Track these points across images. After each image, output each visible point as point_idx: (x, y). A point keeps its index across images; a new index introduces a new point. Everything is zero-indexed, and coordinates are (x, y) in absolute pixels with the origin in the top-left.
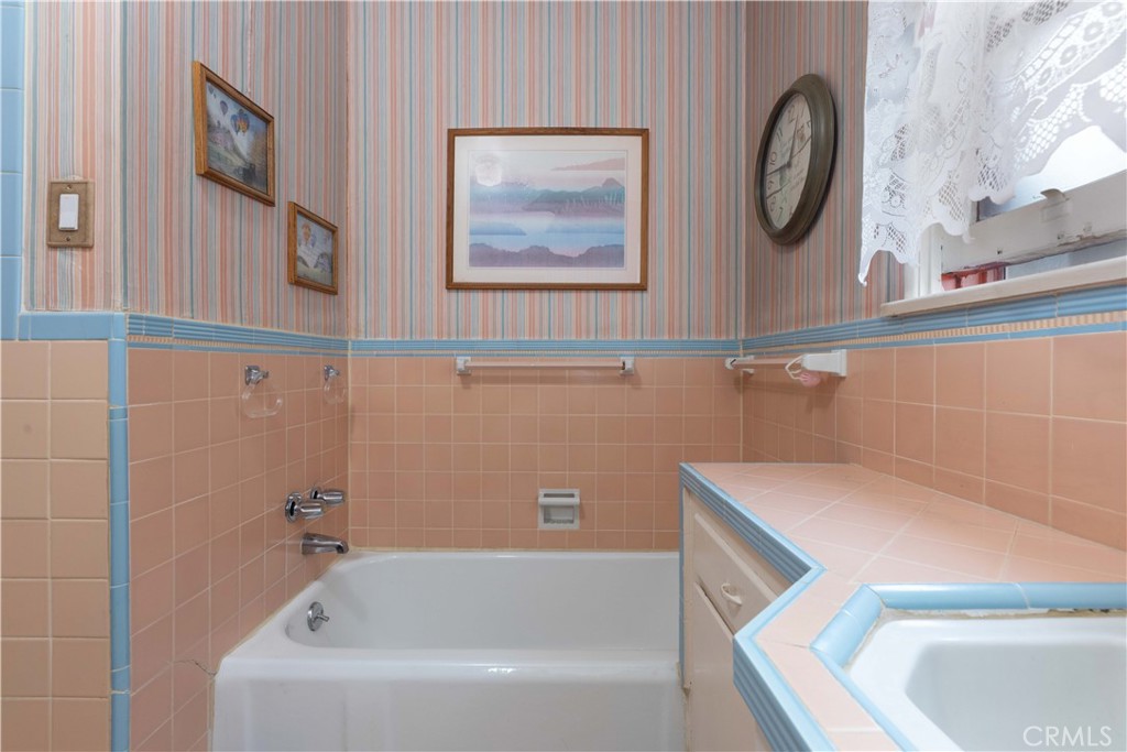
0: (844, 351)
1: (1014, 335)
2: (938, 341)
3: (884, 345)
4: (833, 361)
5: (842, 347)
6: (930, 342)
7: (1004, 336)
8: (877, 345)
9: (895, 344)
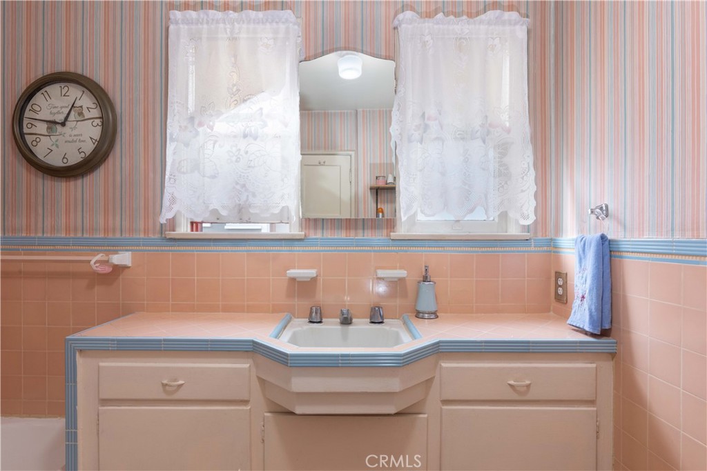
0: (130, 252)
1: (232, 251)
2: (197, 251)
3: (162, 251)
4: (122, 258)
5: (127, 250)
6: (193, 251)
7: (228, 251)
8: (158, 251)
9: (171, 251)
